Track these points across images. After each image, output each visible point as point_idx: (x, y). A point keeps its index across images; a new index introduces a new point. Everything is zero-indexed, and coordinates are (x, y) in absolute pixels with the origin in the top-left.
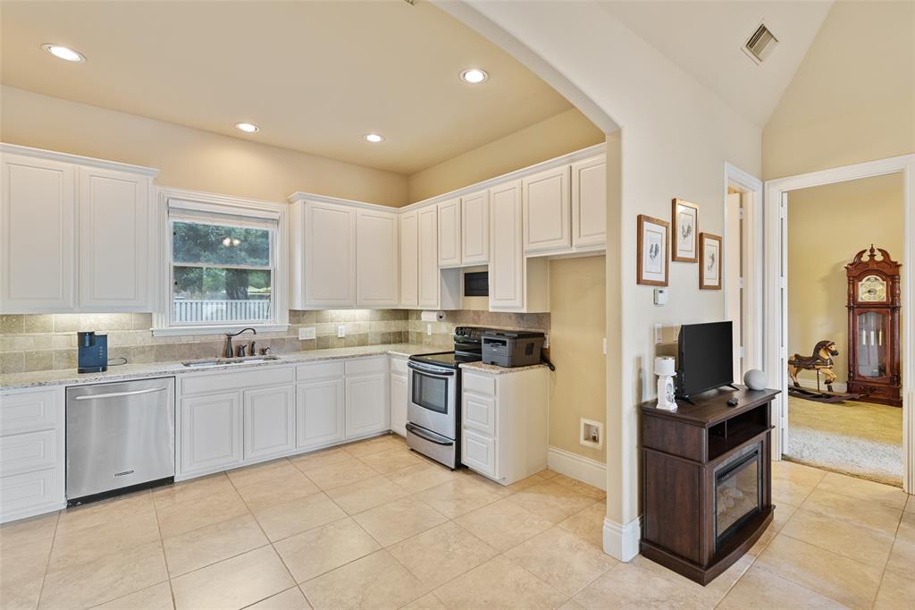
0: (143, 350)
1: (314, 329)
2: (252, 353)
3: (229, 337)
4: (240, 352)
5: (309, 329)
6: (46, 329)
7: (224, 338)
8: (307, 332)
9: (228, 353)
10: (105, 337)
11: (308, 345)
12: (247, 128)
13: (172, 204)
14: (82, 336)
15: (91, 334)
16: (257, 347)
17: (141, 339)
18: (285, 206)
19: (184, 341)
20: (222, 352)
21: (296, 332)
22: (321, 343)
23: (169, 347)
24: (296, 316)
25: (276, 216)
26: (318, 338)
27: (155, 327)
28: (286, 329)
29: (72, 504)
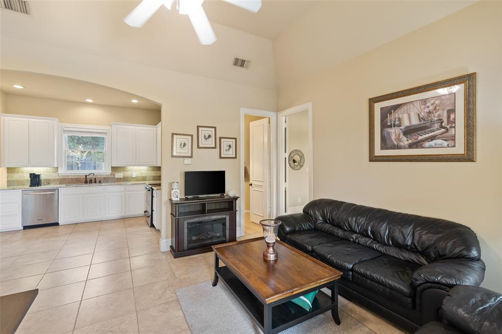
0: (54, 180)
1: (122, 174)
2: (95, 182)
3: (86, 176)
4: (91, 182)
5: (120, 174)
6: (23, 173)
7: (85, 177)
8: (119, 175)
9: (86, 182)
10: (39, 175)
11: (119, 180)
12: (90, 101)
13: (65, 129)
14: (31, 174)
15: (34, 174)
16: (97, 181)
17: (54, 176)
18: (110, 127)
19: (70, 177)
20: (84, 181)
21: (114, 175)
22: (125, 179)
23: (65, 179)
24: (114, 169)
25: (105, 131)
26: (124, 177)
27: (59, 172)
28: (110, 174)
29: (25, 228)
